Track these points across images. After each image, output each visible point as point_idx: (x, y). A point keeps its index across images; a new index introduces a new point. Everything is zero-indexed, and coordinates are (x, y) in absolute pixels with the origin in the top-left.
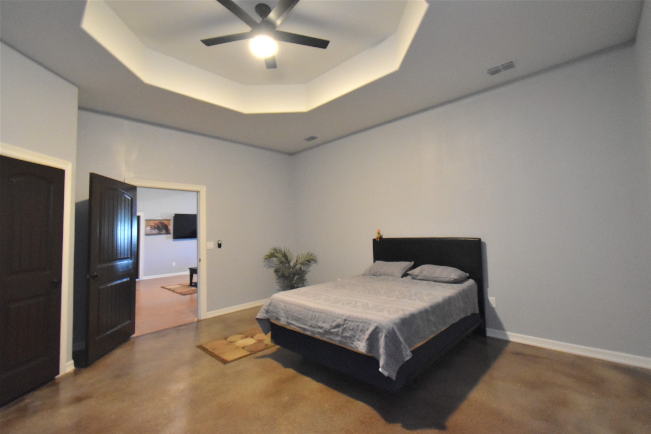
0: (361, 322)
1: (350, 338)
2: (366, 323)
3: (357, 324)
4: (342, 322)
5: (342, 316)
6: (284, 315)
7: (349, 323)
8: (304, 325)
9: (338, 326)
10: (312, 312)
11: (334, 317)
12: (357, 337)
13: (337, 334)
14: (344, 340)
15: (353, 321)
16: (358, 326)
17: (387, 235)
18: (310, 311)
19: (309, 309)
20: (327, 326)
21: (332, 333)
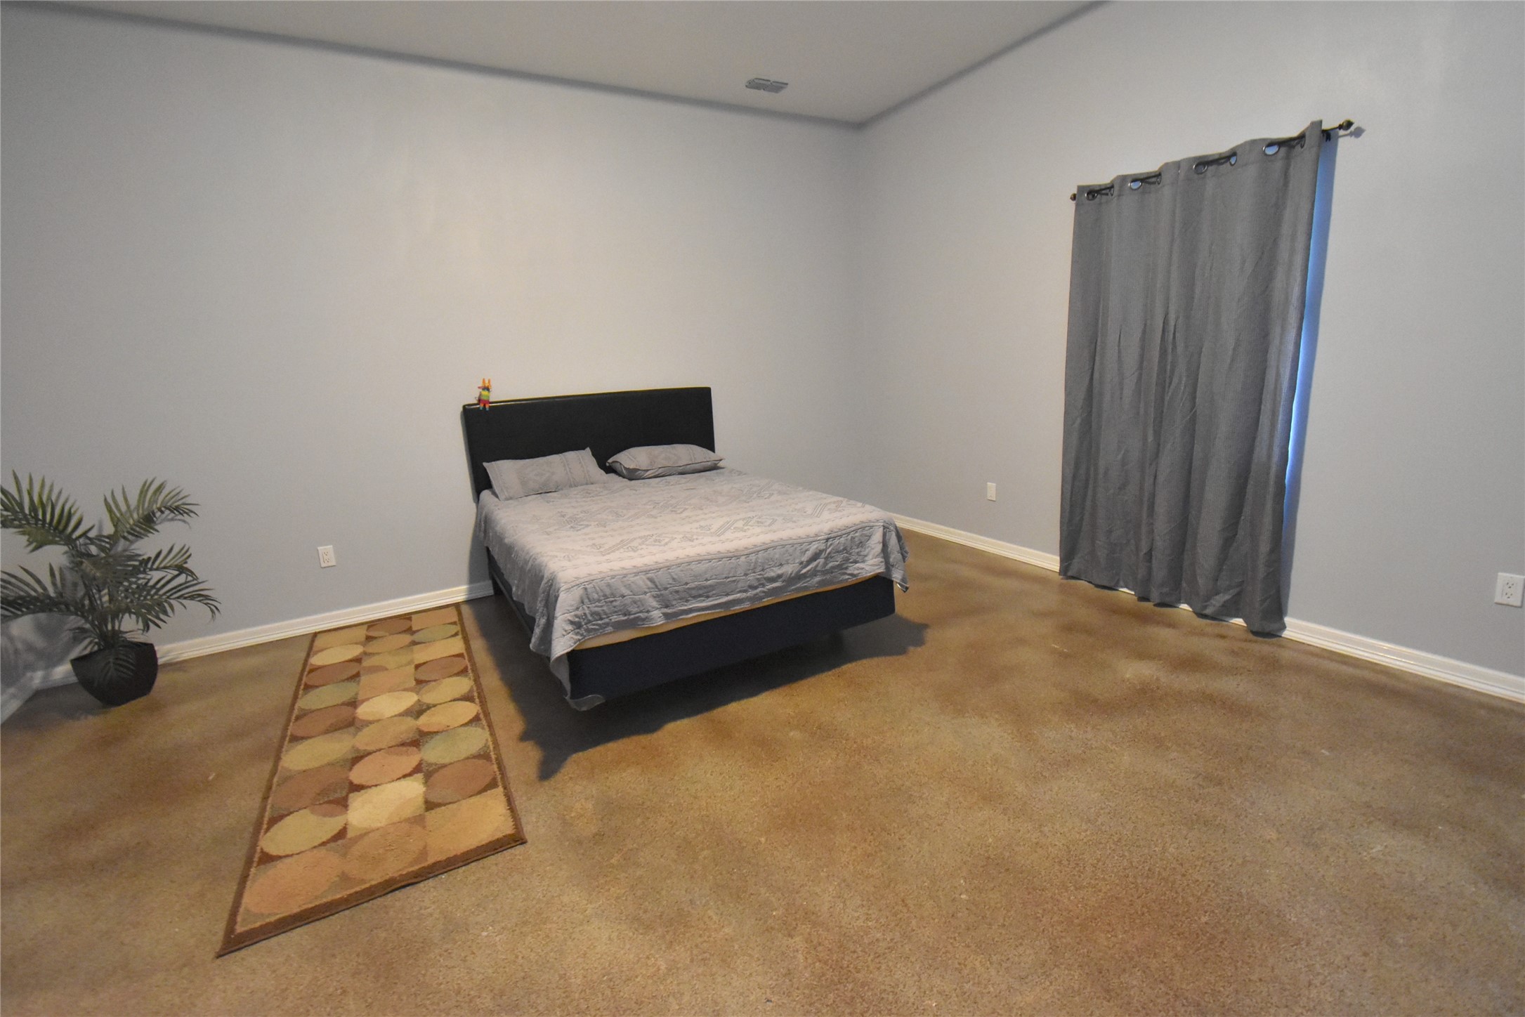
0: (856, 531)
1: (840, 567)
2: (863, 528)
3: (849, 537)
4: (822, 547)
5: (817, 535)
6: (655, 604)
7: (836, 542)
8: (727, 595)
9: (815, 557)
10: (743, 559)
11: (801, 544)
12: (853, 558)
13: (814, 573)
14: (828, 577)
15: (841, 536)
16: (853, 538)
17: (503, 392)
18: (738, 557)
19: (733, 556)
20: (789, 569)
21: (805, 576)
